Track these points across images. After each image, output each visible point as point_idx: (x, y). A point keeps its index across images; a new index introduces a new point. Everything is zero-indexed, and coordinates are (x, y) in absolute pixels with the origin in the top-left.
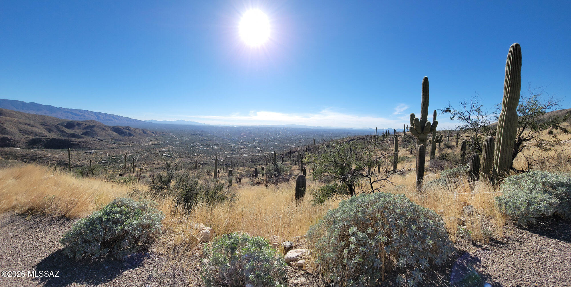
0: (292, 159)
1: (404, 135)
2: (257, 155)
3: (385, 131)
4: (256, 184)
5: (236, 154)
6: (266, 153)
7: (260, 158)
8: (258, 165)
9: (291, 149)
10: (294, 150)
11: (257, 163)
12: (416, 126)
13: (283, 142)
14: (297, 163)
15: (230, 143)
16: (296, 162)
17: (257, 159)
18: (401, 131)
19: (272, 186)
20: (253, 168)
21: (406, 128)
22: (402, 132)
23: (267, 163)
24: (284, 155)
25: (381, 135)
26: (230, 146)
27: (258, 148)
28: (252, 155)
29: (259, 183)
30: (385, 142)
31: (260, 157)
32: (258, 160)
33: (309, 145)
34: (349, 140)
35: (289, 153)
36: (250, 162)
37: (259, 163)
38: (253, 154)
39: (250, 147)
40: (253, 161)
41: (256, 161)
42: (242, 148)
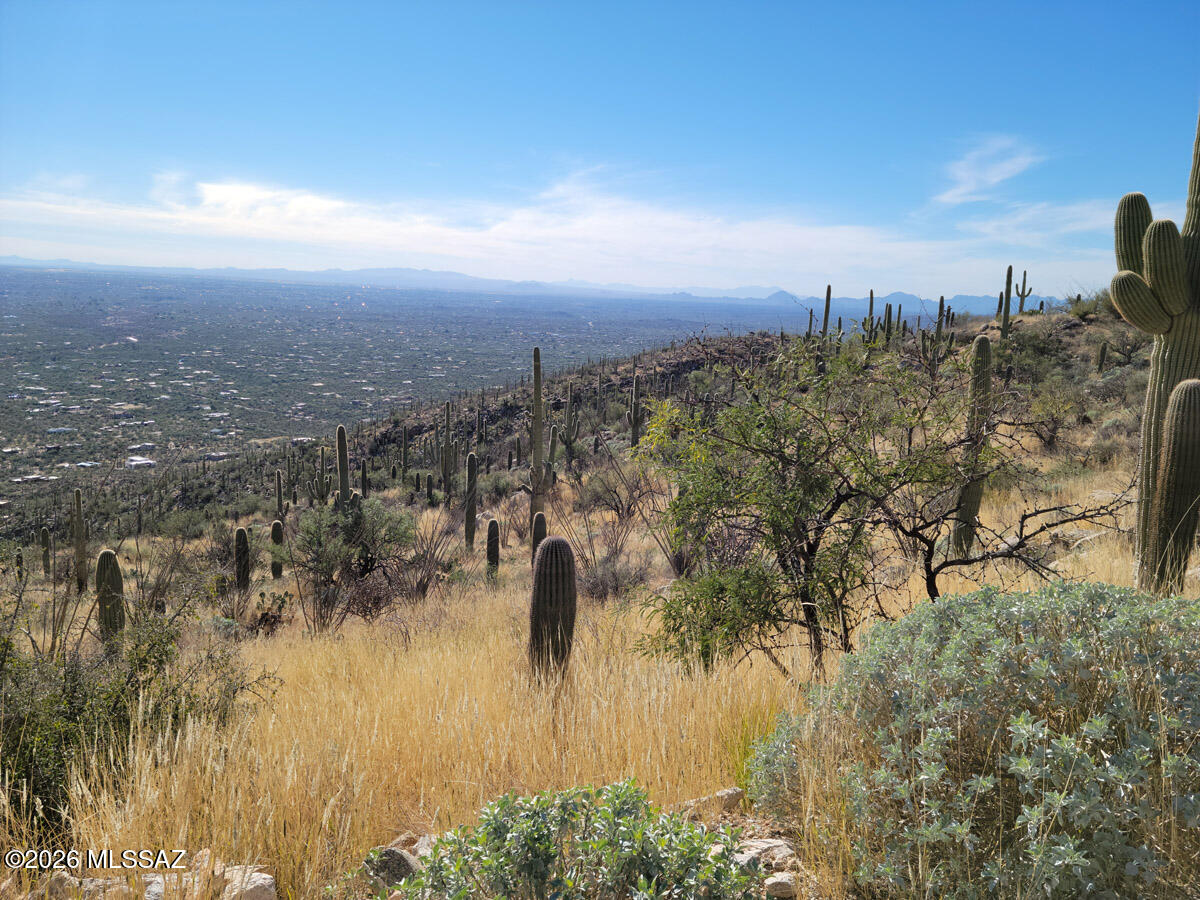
0: (413, 472)
1: (1004, 335)
2: (210, 458)
3: (879, 310)
4: (253, 629)
5: (80, 457)
6: (260, 442)
7: (232, 475)
8: (226, 515)
9: (398, 416)
10: (410, 422)
11: (222, 509)
12: (1155, 271)
13: (352, 377)
14: (439, 494)
15: (29, 382)
16: (435, 491)
17: (210, 483)
18: (974, 311)
19: (355, 628)
20: (199, 535)
21: (1013, 294)
22: (987, 319)
23: (285, 503)
24: (363, 454)
25: (853, 333)
26: (37, 405)
27: (214, 409)
28: (184, 461)
29: (269, 622)
30: (877, 375)
31: (233, 470)
32: (215, 488)
33: (483, 396)
34: (674, 361)
35: (386, 439)
36: (175, 501)
37: (231, 508)
38: (185, 453)
39: (166, 410)
40: (194, 498)
41: (206, 493)
42: (116, 417)
